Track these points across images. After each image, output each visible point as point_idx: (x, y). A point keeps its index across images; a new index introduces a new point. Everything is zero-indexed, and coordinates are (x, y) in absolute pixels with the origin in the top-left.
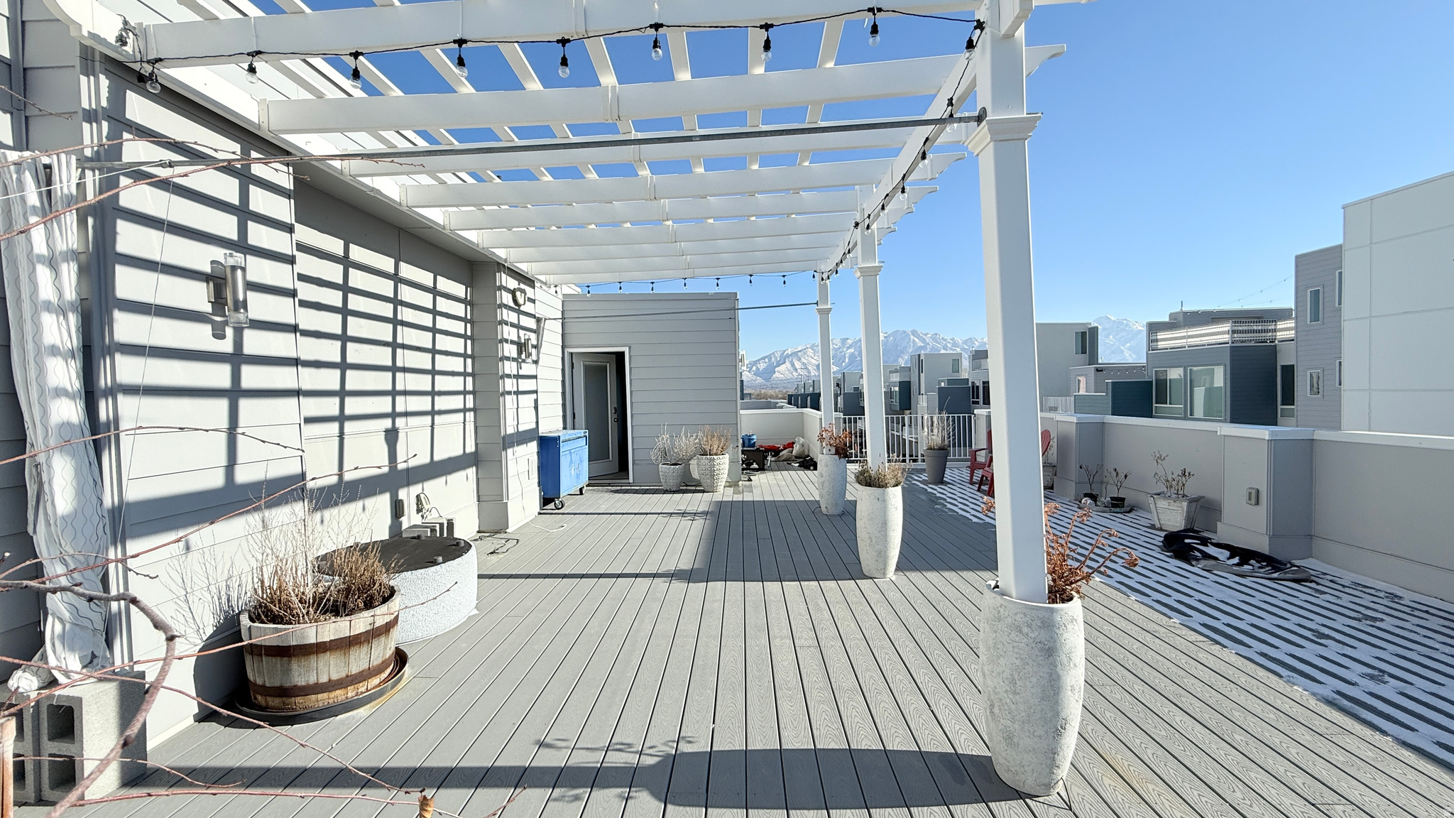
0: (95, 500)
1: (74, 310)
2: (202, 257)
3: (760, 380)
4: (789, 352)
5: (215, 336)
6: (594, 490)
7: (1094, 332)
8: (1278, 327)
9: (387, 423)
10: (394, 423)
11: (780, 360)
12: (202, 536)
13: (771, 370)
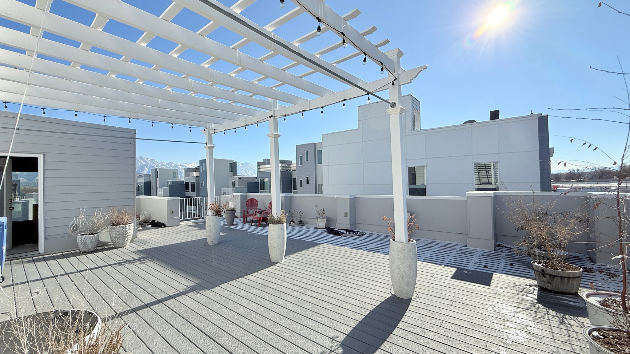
7: (235, 163)
8: (292, 166)
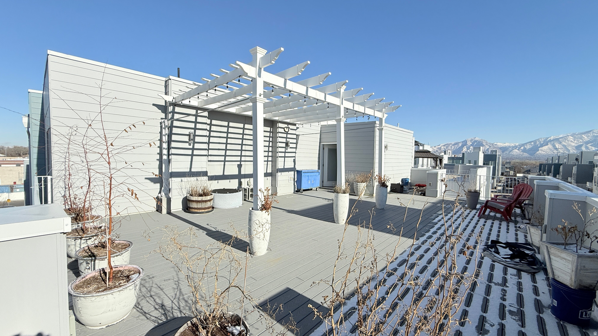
0: (168, 171)
1: (167, 142)
2: (187, 132)
3: (526, 155)
4: (552, 138)
5: (189, 145)
6: (323, 190)
9: (239, 163)
10: (240, 163)
11: (543, 144)
12: (185, 179)
13: (536, 149)
